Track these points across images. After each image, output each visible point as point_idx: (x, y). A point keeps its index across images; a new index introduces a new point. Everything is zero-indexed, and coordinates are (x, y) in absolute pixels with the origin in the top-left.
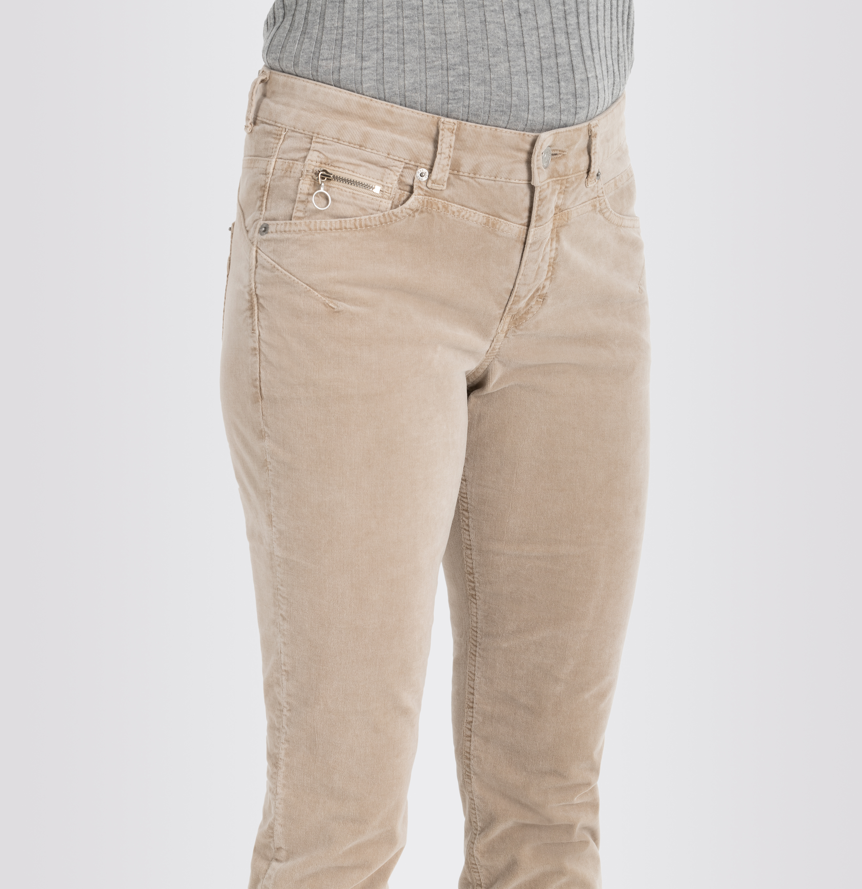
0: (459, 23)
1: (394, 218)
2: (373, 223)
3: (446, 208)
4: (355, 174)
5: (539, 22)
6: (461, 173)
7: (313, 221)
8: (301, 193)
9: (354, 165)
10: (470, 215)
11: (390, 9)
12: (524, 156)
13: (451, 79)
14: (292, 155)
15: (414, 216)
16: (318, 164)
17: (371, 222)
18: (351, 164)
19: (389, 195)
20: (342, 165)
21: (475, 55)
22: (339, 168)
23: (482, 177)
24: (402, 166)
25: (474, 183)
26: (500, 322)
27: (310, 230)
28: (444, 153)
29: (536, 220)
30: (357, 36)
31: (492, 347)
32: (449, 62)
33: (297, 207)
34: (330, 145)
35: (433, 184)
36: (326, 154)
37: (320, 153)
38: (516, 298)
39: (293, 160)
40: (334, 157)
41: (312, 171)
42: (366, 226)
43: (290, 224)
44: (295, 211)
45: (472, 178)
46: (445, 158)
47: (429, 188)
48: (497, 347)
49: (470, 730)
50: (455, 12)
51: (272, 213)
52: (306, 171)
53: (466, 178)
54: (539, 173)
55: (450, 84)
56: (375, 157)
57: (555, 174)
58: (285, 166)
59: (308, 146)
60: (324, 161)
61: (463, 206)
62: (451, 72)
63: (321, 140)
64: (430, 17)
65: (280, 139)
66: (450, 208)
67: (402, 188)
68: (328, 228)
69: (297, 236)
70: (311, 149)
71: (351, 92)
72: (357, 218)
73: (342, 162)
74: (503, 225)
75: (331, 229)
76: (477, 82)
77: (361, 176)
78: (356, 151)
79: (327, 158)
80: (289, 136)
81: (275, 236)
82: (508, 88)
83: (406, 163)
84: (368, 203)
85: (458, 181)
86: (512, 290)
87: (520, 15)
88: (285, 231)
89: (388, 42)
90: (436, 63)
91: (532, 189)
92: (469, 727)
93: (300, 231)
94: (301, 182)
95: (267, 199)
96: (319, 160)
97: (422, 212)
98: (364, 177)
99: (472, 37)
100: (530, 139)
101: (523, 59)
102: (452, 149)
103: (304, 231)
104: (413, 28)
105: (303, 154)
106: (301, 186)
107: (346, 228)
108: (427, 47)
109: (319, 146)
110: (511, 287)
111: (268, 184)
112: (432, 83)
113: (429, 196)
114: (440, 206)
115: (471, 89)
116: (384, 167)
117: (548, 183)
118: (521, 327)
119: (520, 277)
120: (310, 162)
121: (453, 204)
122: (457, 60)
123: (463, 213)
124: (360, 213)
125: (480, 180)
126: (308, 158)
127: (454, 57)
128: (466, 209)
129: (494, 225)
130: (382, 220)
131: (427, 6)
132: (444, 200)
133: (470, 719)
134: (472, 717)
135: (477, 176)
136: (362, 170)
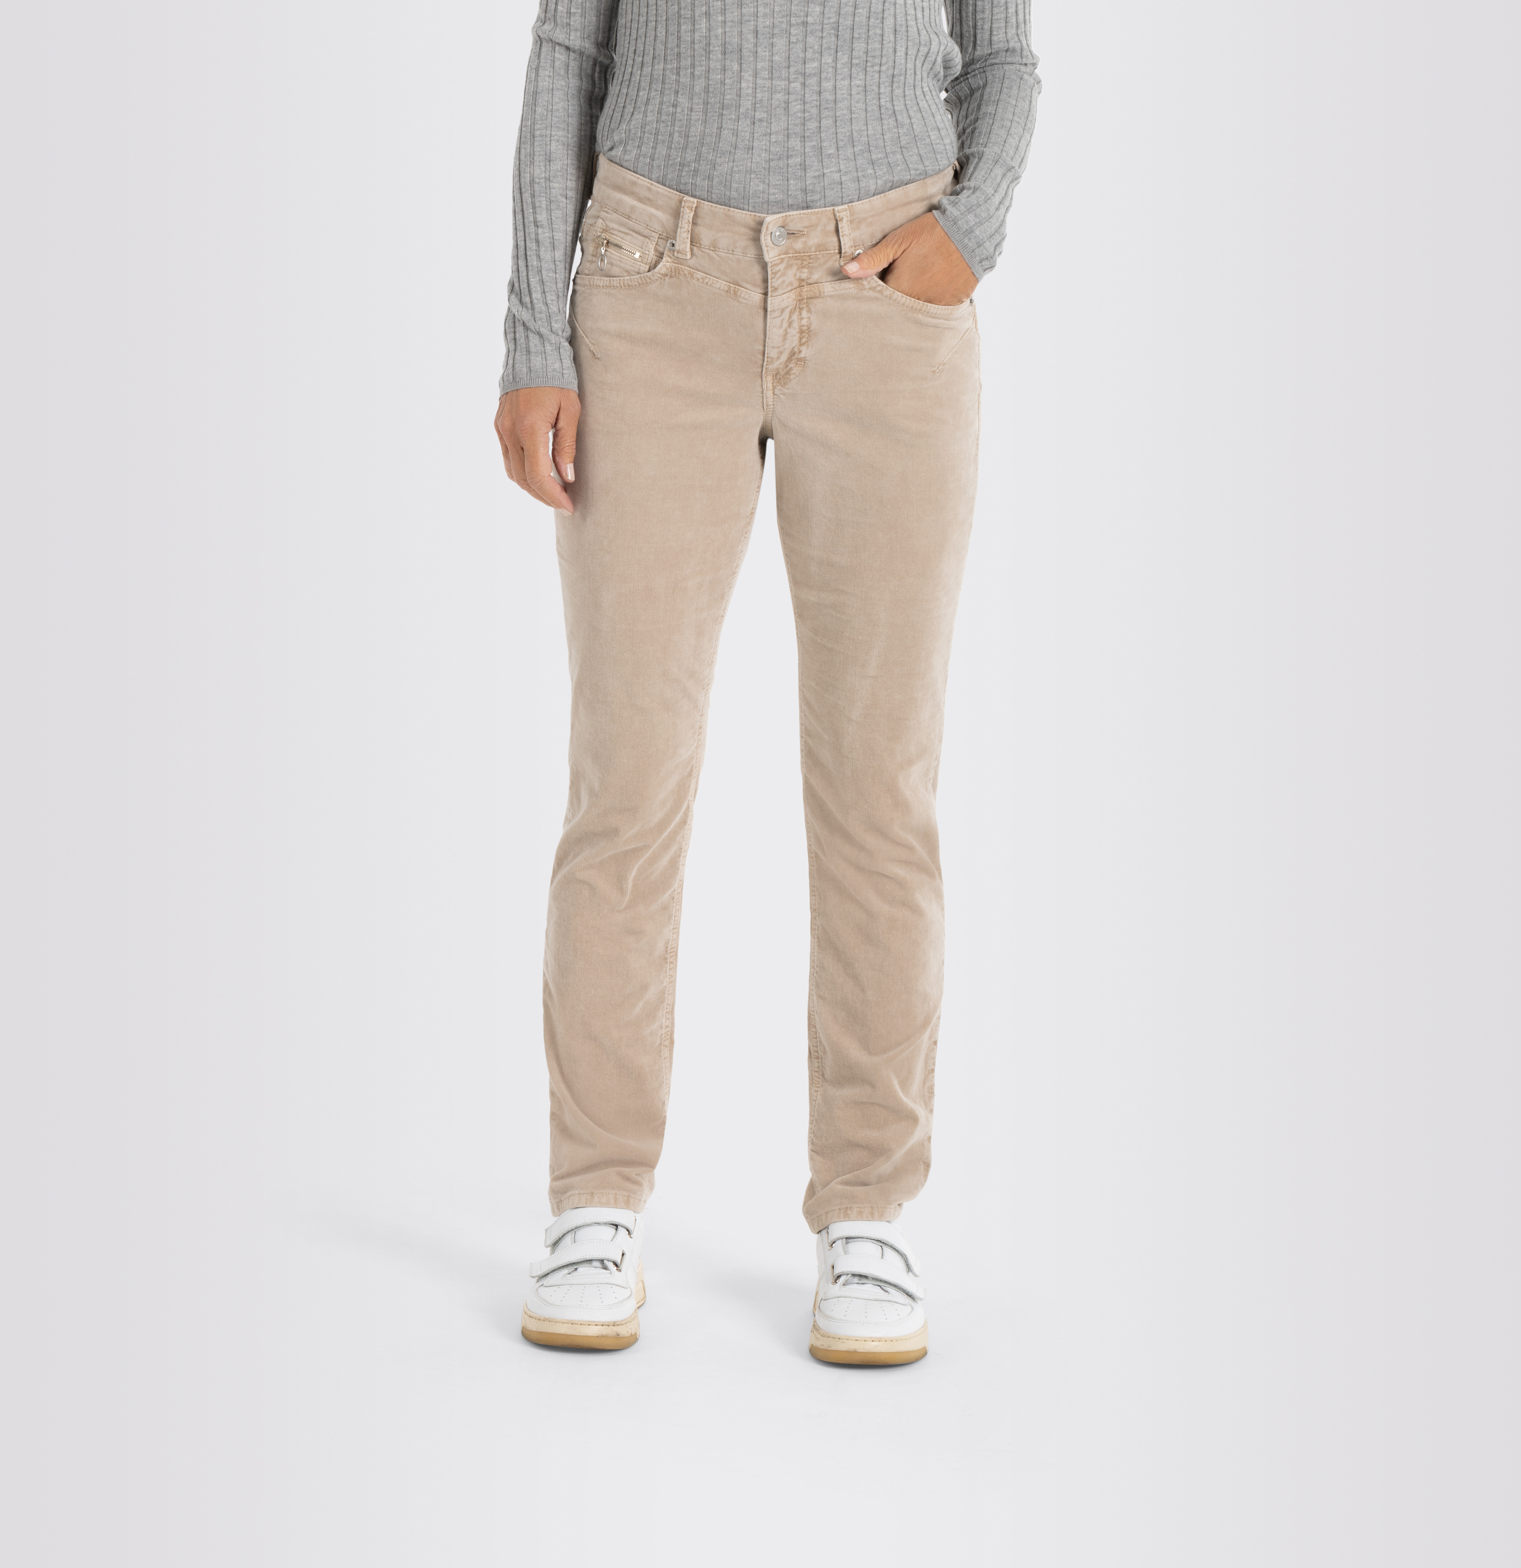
0: (700, 128)
1: (648, 280)
2: (634, 283)
3: (692, 275)
4: (623, 241)
5: (772, 129)
6: (701, 246)
8: (589, 254)
9: (625, 233)
10: (713, 283)
12: (755, 235)
15: (664, 280)
16: (599, 230)
17: (631, 282)
19: (646, 260)
20: (615, 232)
22: (615, 235)
23: (721, 250)
24: (658, 237)
25: (714, 255)
26: (762, 379)
27: (590, 285)
28: (684, 228)
29: (772, 291)
30: (625, 133)
33: (586, 265)
34: (611, 214)
35: (679, 254)
37: (604, 220)
38: (770, 359)
40: (612, 225)
41: (597, 237)
42: (629, 286)
43: (581, 278)
44: (584, 269)
45: (712, 250)
46: (684, 232)
47: (675, 257)
50: (699, 119)
52: (594, 236)
53: (706, 250)
54: (767, 251)
56: (637, 227)
57: (791, 251)
59: (599, 213)
61: (706, 274)
63: (606, 209)
64: (680, 123)
66: (695, 275)
67: (656, 255)
68: (601, 285)
69: (583, 289)
70: (600, 216)
72: (622, 278)
74: (743, 292)
75: (603, 286)
77: (627, 243)
78: (626, 220)
79: (606, 226)
83: (660, 234)
84: (631, 266)
85: (699, 252)
86: (762, 351)
87: (754, 123)
91: (765, 263)
93: (585, 285)
94: (590, 245)
96: (602, 227)
97: (671, 277)
100: (756, 219)
102: (691, 225)
103: (587, 285)
105: (596, 220)
106: (590, 248)
107: (613, 286)
109: (604, 215)
113: (677, 264)
114: (686, 272)
116: (644, 236)
117: (782, 258)
119: (769, 341)
120: (597, 228)
121: (697, 272)
123: (707, 280)
124: (625, 274)
125: (718, 253)
126: (597, 224)
127: (690, 155)
128: (709, 277)
129: (735, 293)
130: (639, 281)
131: (679, 113)
132: (690, 268)
135: (716, 249)
136: (629, 238)
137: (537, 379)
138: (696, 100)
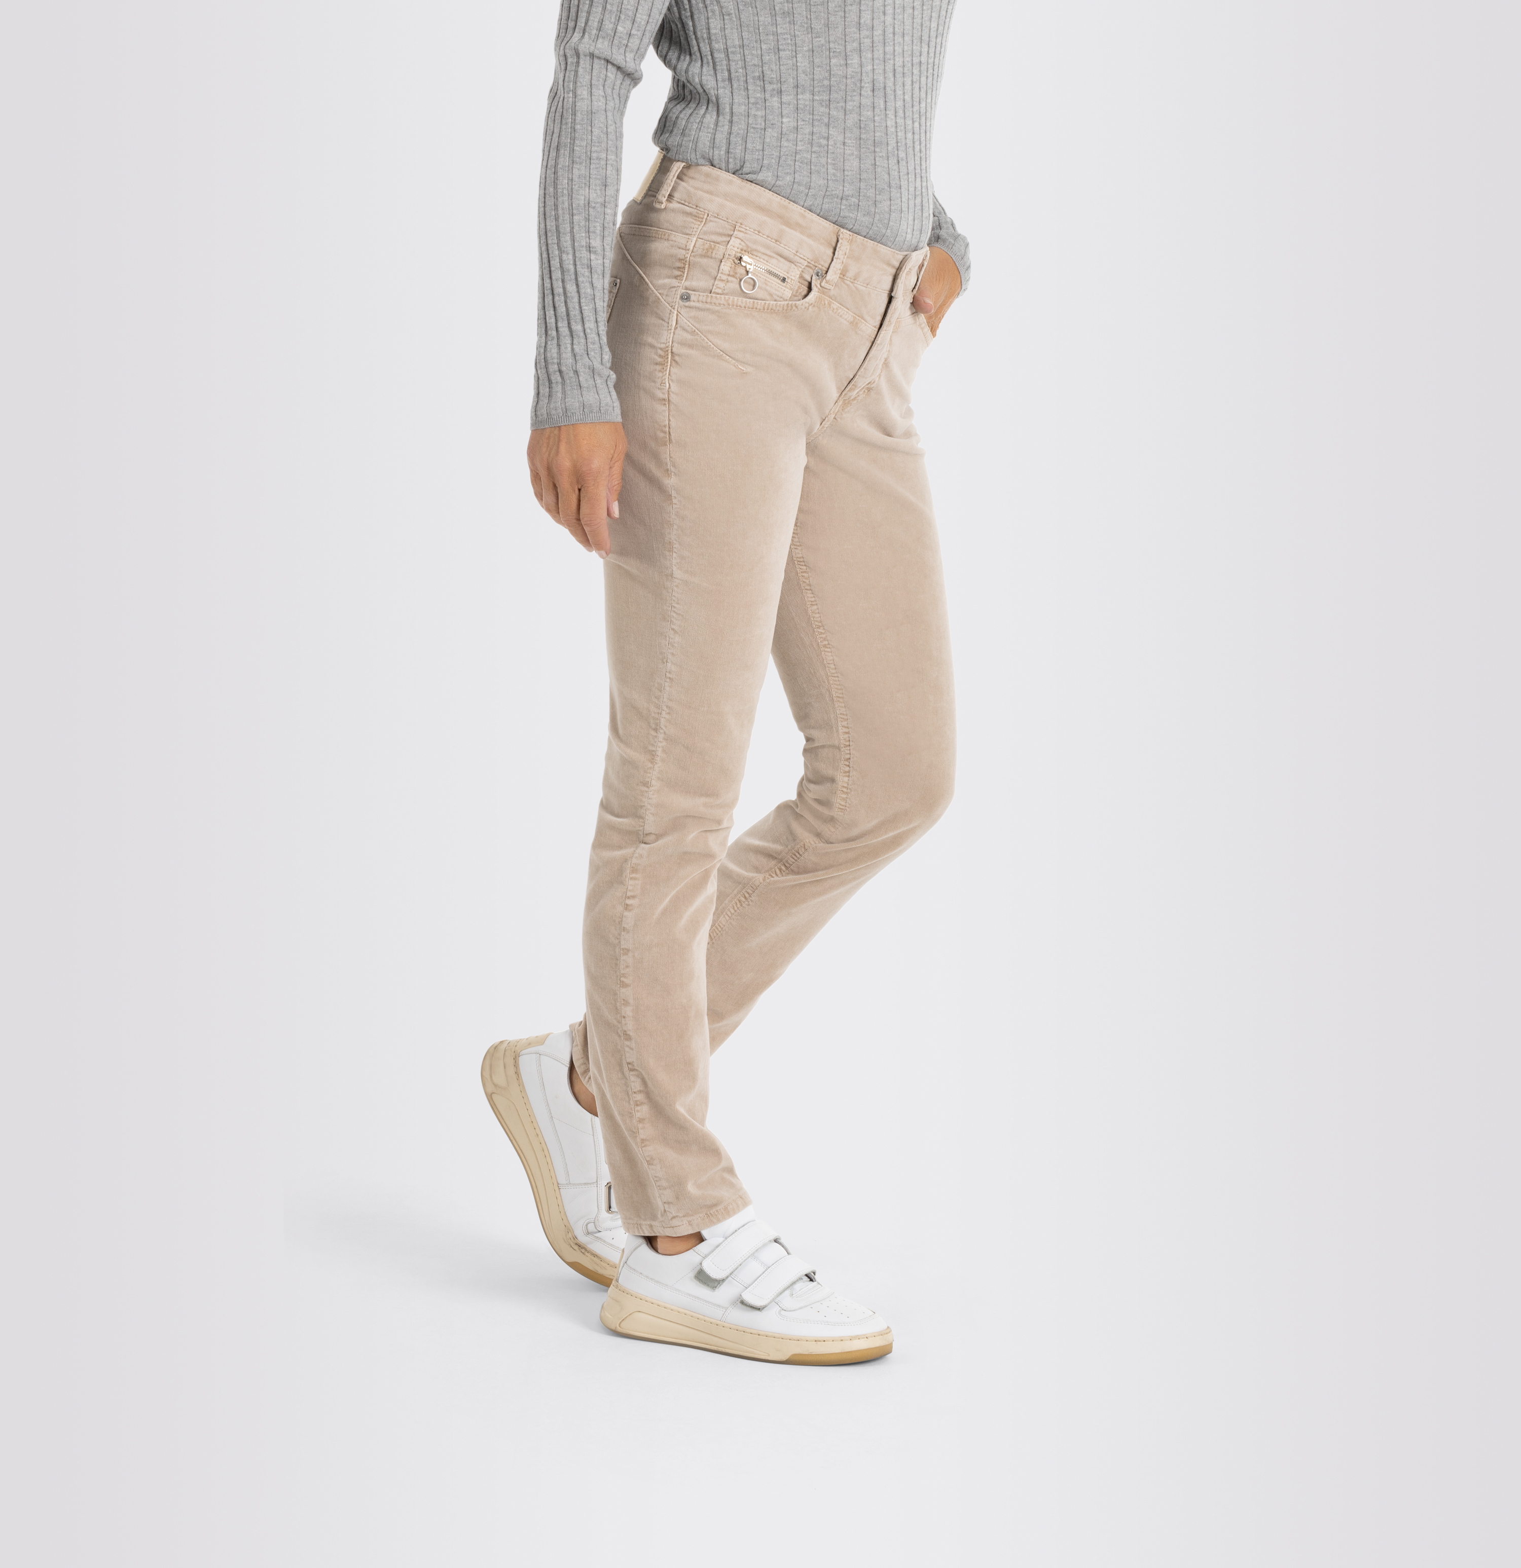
1: (794, 307)
2: (778, 308)
3: (829, 305)
4: (768, 264)
6: (846, 278)
7: (731, 297)
8: (722, 273)
9: (769, 256)
10: (844, 313)
11: (802, 143)
12: (893, 271)
13: (843, 207)
14: (714, 238)
15: (808, 309)
16: (739, 250)
17: (776, 308)
18: (766, 255)
19: (791, 286)
20: (759, 255)
21: (865, 191)
22: (756, 256)
23: (859, 283)
24: (805, 264)
25: (853, 287)
26: (835, 404)
27: (729, 305)
28: (840, 259)
29: (887, 325)
31: (822, 426)
32: (845, 193)
33: (717, 284)
34: (751, 235)
35: (826, 284)
36: (747, 242)
37: (742, 240)
38: (853, 387)
39: (714, 242)
40: (754, 247)
41: (733, 256)
42: (772, 310)
43: (712, 296)
44: (714, 287)
45: (852, 283)
46: (839, 263)
47: (821, 287)
48: (826, 426)
49: (849, 766)
51: (694, 284)
52: (727, 255)
53: (848, 282)
55: (842, 211)
56: (786, 252)
58: (706, 246)
59: (732, 233)
60: (745, 248)
61: (841, 305)
62: (844, 202)
63: (743, 230)
65: (702, 221)
66: (832, 305)
67: (801, 282)
68: (743, 305)
69: (717, 308)
70: (734, 235)
71: (777, 195)
72: (766, 302)
73: (759, 252)
74: (863, 324)
75: (745, 308)
76: (863, 213)
77: (773, 266)
78: (773, 244)
79: (748, 246)
80: (711, 221)
81: (697, 304)
82: (886, 221)
83: (809, 262)
84: (776, 290)
85: (842, 283)
86: (852, 379)
88: (706, 302)
89: (798, 169)
90: (834, 192)
91: (890, 299)
92: (847, 763)
93: (719, 304)
94: (723, 263)
95: (688, 271)
96: (741, 247)
97: (814, 305)
98: (775, 268)
99: (864, 176)
100: (901, 258)
101: (900, 200)
102: (846, 257)
103: (723, 304)
104: (818, 162)
105: (728, 239)
106: (722, 267)
107: (756, 309)
108: (829, 178)
109: (741, 235)
110: (852, 377)
111: (688, 259)
112: (827, 208)
113: (821, 293)
114: (826, 302)
115: (858, 218)
116: (790, 262)
118: (846, 410)
119: (862, 370)
120: (732, 247)
121: (835, 303)
122: (851, 193)
123: (839, 311)
124: (769, 297)
125: (855, 285)
126: (730, 243)
128: (842, 307)
129: (857, 324)
130: (785, 308)
131: (832, 146)
132: (830, 298)
133: (848, 756)
134: (850, 754)
135: (856, 282)
136: (774, 261)
137: (591, 415)
138: (848, 135)
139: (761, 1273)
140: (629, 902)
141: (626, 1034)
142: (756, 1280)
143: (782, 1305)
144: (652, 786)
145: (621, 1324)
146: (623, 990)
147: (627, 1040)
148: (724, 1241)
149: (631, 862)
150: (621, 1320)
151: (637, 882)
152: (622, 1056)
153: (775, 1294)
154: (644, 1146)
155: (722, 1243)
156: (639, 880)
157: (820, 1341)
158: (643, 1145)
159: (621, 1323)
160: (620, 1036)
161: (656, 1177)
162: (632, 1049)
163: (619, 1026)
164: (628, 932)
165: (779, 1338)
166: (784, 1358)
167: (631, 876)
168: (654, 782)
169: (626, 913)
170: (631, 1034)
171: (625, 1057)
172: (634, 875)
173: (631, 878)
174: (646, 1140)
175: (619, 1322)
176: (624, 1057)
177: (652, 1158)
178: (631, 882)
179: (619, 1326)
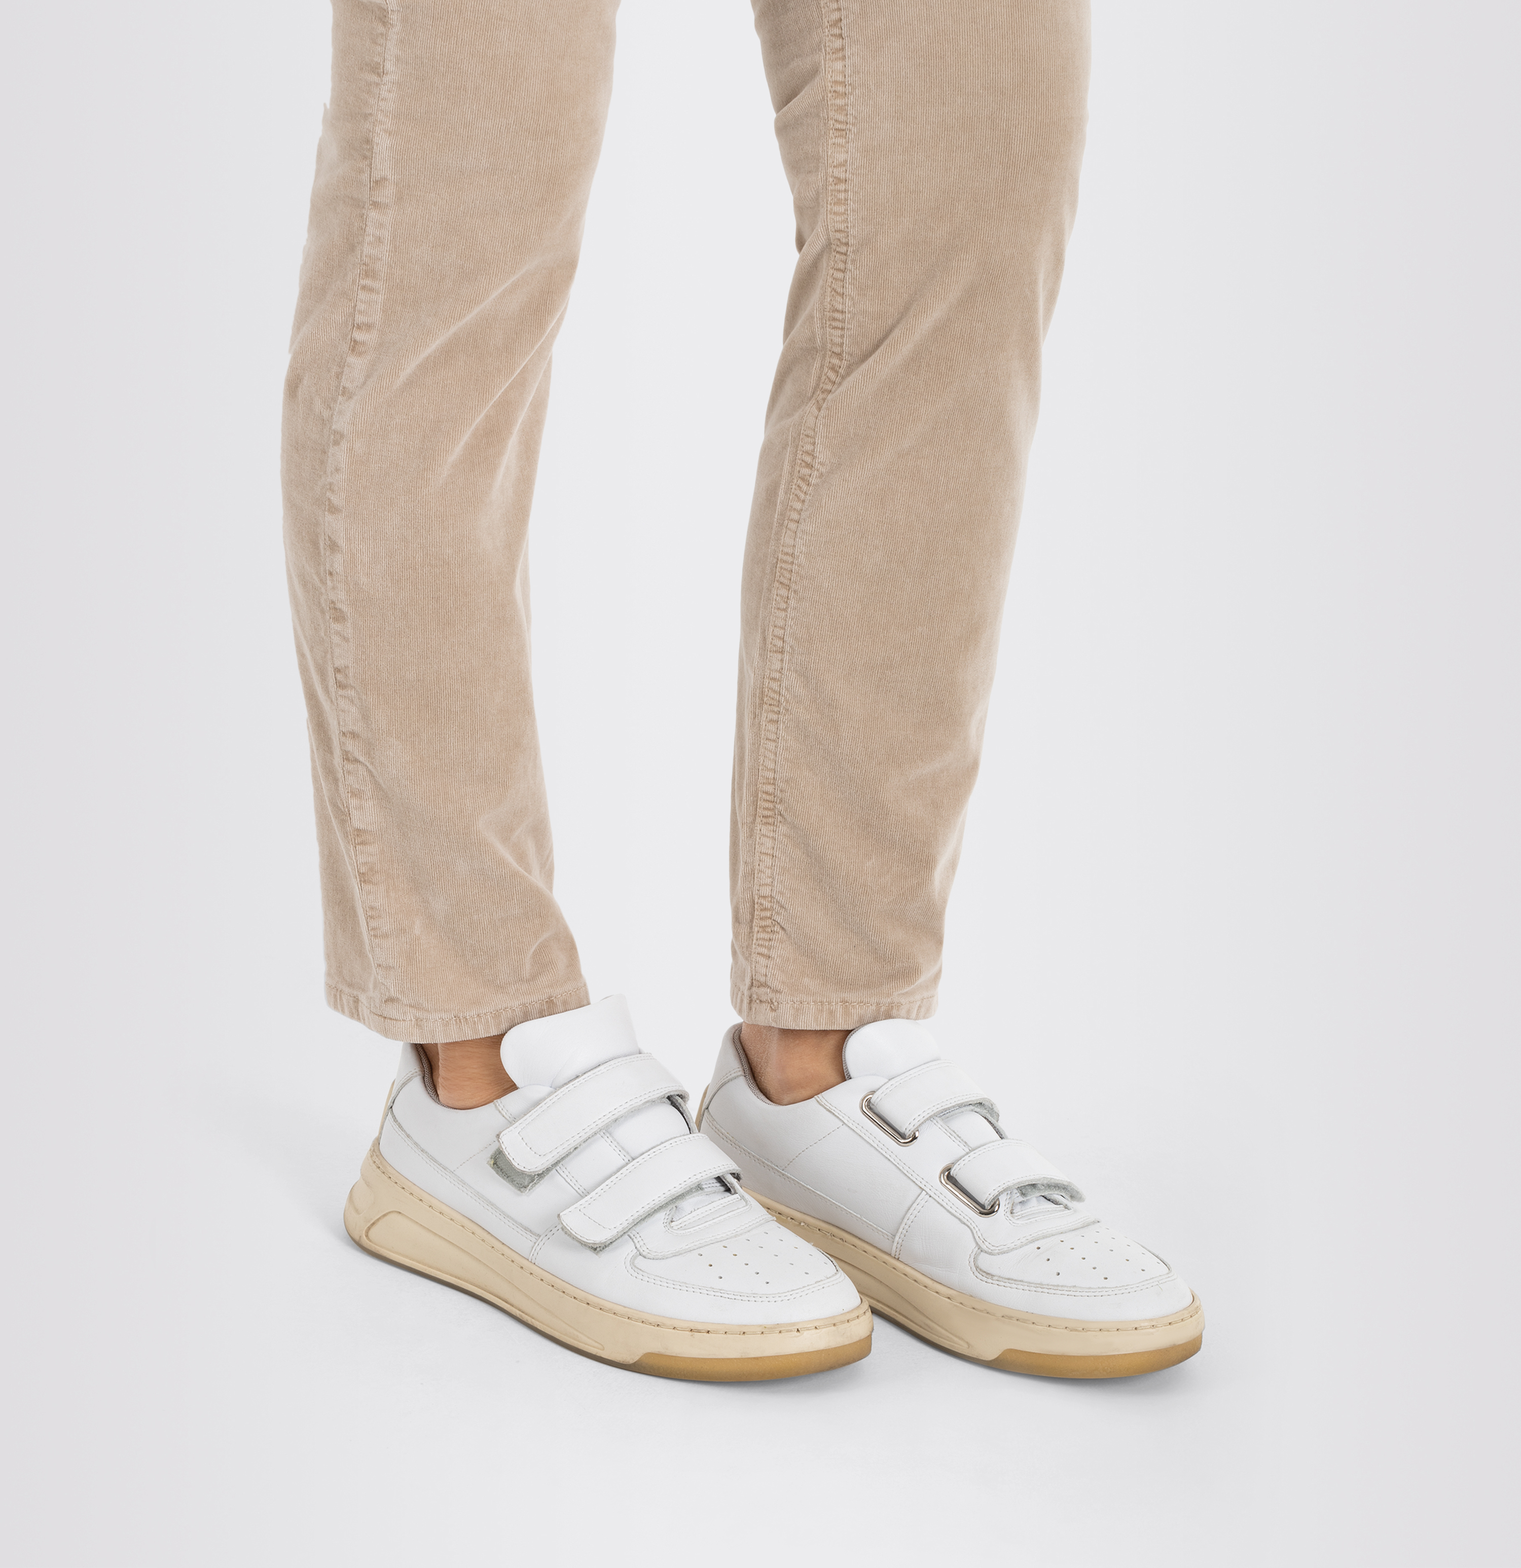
139: (614, 1169)
140: (359, 336)
141: (335, 609)
142: (599, 1185)
143: (641, 1243)
144: (387, 73)
145: (371, 1233)
146: (329, 517)
147: (336, 620)
148: (550, 1095)
149: (362, 253)
150: (369, 1224)
151: (374, 296)
152: (326, 653)
153: (630, 1221)
154: (362, 843)
155: (545, 1099)
156: (378, 293)
157: (699, 1331)
158: (359, 840)
159: (369, 1228)
160: (323, 612)
161: (372, 908)
162: (346, 640)
163: (323, 590)
164: (350, 397)
165: (622, 1316)
166: (631, 1359)
167: (363, 282)
168: (389, 66)
169: (352, 359)
170: (345, 608)
171: (333, 657)
172: (368, 282)
173: (364, 288)
174: (365, 831)
175: (366, 1228)
176: (329, 656)
177: (371, 869)
178: (362, 295)
179: (367, 1236)
